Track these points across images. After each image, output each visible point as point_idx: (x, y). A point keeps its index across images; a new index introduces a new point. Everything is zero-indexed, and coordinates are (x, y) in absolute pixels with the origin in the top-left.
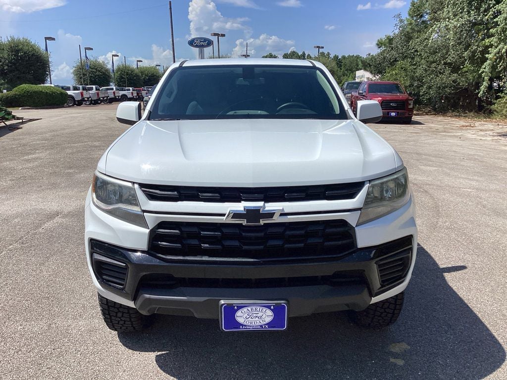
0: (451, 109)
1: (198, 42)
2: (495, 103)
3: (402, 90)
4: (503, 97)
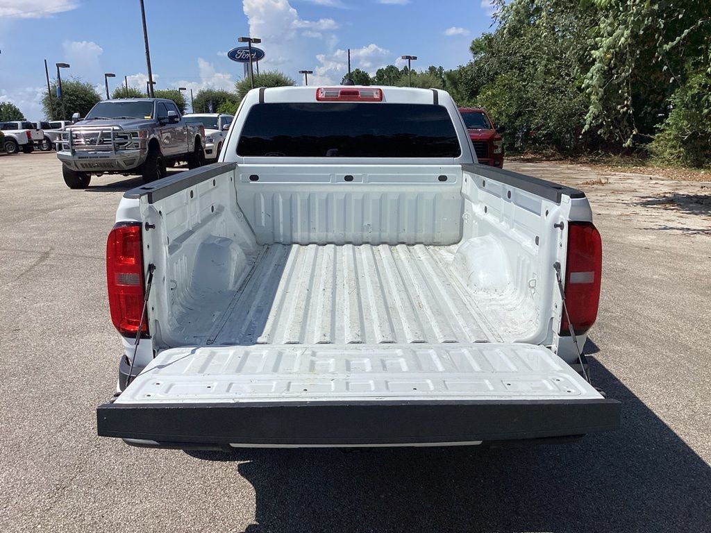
1: (242, 54)
2: (653, 140)
3: (488, 123)
4: (663, 130)
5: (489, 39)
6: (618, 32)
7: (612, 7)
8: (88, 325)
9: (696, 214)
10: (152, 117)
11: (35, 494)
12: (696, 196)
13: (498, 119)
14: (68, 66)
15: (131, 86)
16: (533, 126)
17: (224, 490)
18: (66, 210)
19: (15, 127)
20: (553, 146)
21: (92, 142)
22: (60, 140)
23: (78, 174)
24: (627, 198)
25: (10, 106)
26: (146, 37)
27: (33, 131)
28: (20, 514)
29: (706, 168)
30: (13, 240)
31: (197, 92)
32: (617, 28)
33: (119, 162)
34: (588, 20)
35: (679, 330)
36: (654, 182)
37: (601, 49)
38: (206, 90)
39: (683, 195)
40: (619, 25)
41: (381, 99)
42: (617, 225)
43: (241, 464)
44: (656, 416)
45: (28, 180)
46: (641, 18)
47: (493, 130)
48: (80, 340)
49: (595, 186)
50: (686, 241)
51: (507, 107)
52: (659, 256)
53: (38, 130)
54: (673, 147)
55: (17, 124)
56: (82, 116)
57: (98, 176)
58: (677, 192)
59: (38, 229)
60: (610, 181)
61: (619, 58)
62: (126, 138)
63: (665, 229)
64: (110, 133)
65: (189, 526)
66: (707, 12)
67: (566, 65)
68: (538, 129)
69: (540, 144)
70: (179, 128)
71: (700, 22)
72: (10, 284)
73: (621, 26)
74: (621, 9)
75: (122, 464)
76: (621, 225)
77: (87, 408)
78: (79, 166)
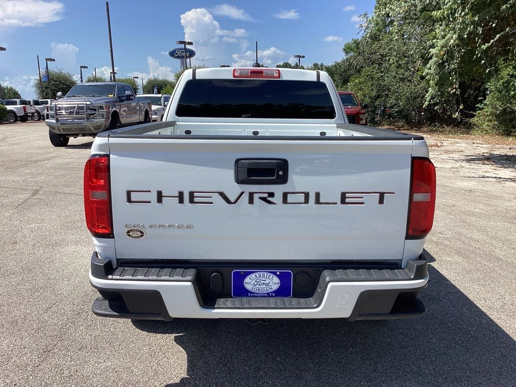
0: (427, 123)
1: (179, 53)
2: (475, 115)
3: (355, 102)
4: (483, 108)
5: (357, 43)
6: (449, 35)
7: (444, 18)
8: (67, 240)
9: (506, 168)
10: (114, 96)
11: (28, 355)
12: (506, 156)
13: (363, 100)
14: (54, 60)
15: (98, 75)
16: (388, 105)
17: (164, 353)
18: (51, 161)
19: (15, 103)
20: (402, 119)
21: (71, 113)
22: (48, 111)
23: (60, 135)
24: (456, 156)
25: (11, 89)
26: (111, 40)
27: (27, 106)
28: (17, 369)
29: (513, 136)
30: (13, 181)
31: (147, 80)
32: (448, 32)
33: (90, 127)
34: (428, 29)
35: (493, 247)
36: (476, 145)
37: (437, 48)
38: (153, 78)
39: (497, 154)
40: (449, 31)
41: (279, 77)
42: (448, 175)
43: (177, 336)
44: (476, 306)
45: (24, 140)
46: (465, 26)
47: (360, 107)
48: (61, 250)
49: (433, 148)
50: (498, 186)
51: (370, 91)
52: (479, 196)
53: (31, 106)
54: (490, 121)
55: (16, 101)
56: (64, 94)
57: (75, 138)
58: (492, 152)
59: (31, 174)
60: (444, 144)
61: (449, 55)
62: (95, 110)
63: (483, 177)
64: (83, 107)
65: (139, 378)
66: (513, 23)
67: (412, 62)
68: (392, 107)
69: (393, 119)
70: (134, 104)
71: (508, 29)
72: (11, 212)
73: (451, 32)
74: (451, 19)
75: (90, 335)
76: (452, 175)
77: (65, 297)
78: (62, 130)
